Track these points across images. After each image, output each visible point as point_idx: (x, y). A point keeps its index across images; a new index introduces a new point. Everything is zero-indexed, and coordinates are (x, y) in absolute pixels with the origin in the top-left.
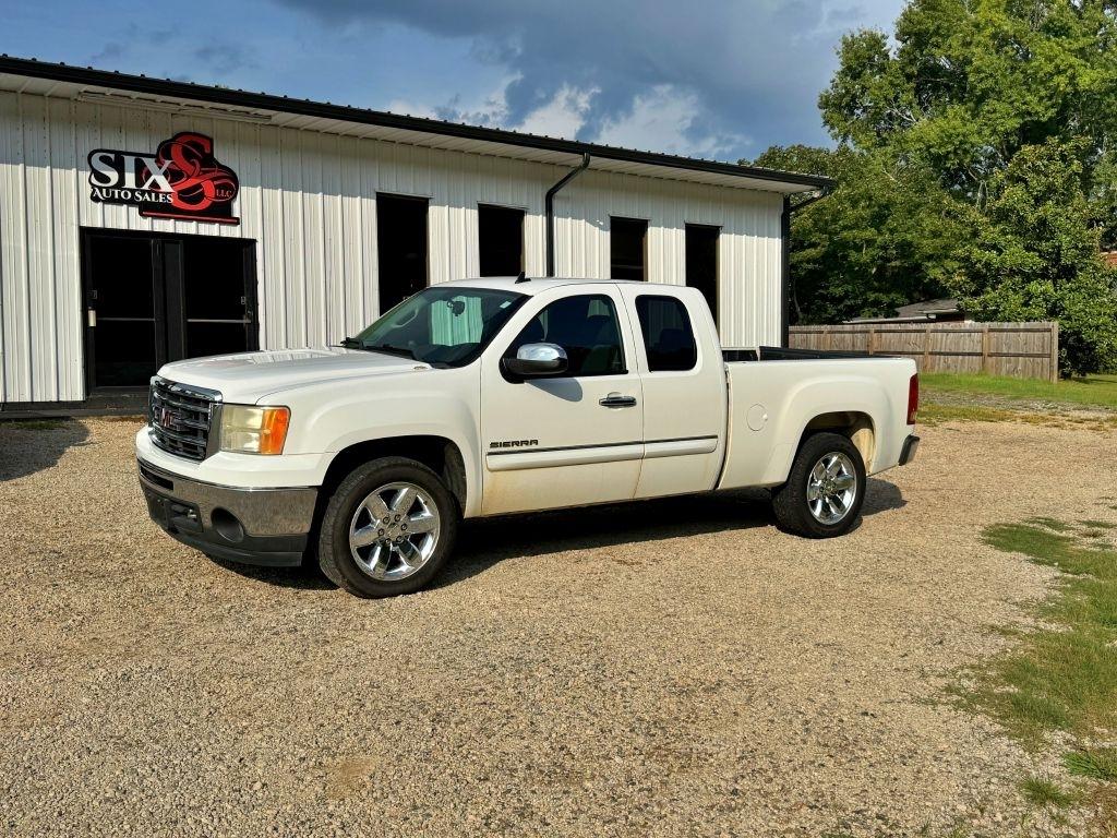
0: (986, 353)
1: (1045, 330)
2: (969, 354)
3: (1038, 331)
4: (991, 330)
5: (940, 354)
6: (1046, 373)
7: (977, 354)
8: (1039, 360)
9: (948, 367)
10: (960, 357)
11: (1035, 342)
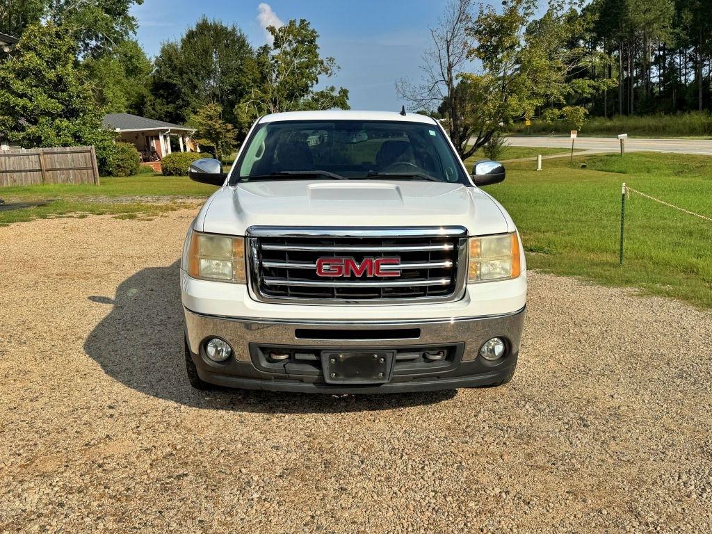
0: (44, 168)
1: (86, 152)
2: (30, 171)
3: (81, 152)
4: (45, 153)
5: (6, 172)
6: (92, 179)
7: (37, 170)
8: (84, 171)
9: (15, 181)
10: (23, 174)
11: (81, 159)
